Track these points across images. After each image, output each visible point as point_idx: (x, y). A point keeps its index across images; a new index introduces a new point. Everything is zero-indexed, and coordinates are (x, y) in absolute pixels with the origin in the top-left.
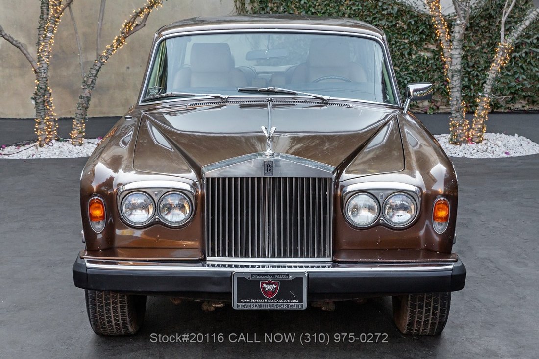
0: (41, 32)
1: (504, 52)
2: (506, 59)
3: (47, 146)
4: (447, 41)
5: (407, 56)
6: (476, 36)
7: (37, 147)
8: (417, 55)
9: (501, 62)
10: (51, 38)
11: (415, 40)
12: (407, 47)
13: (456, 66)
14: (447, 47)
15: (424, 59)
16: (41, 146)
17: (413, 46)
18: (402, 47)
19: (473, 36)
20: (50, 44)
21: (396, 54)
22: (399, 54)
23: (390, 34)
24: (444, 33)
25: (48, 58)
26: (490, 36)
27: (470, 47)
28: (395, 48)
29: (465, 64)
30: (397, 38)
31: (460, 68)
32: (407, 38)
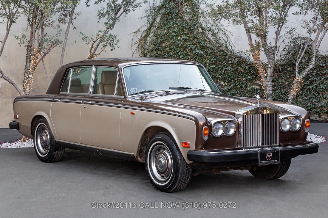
0: (26, 75)
1: (297, 83)
2: (299, 87)
3: (28, 141)
4: (264, 77)
5: (244, 88)
6: (285, 76)
7: (22, 142)
8: (250, 88)
9: (296, 89)
10: (32, 78)
11: (249, 78)
12: (244, 83)
13: (269, 91)
14: (264, 81)
15: (255, 89)
16: (24, 141)
17: (248, 82)
18: (241, 82)
19: (284, 76)
20: (31, 81)
21: (238, 87)
22: (240, 87)
23: (234, 75)
24: (263, 73)
25: (29, 89)
26: (294, 76)
27: (282, 82)
28: (237, 83)
29: (279, 93)
30: (238, 77)
31: (271, 93)
32: (244, 78)
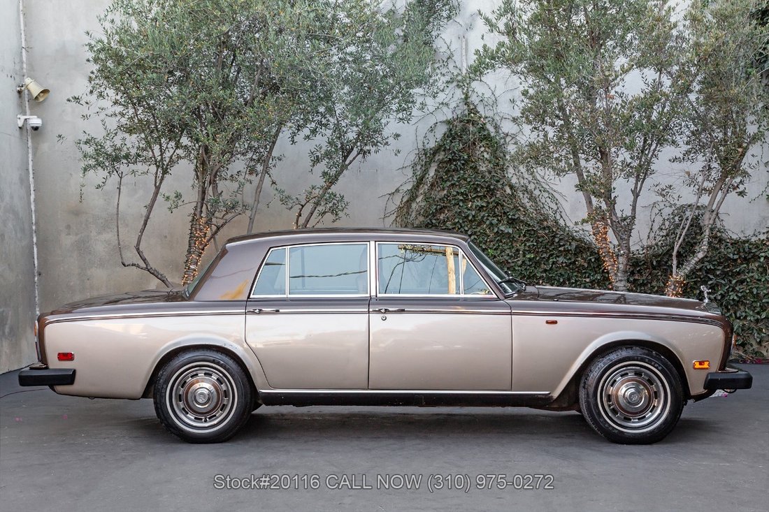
1: (675, 286)
10: (195, 270)
11: (596, 279)
19: (661, 275)
20: (194, 276)
23: (569, 272)
30: (577, 276)
32: (588, 277)
